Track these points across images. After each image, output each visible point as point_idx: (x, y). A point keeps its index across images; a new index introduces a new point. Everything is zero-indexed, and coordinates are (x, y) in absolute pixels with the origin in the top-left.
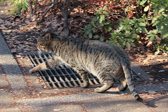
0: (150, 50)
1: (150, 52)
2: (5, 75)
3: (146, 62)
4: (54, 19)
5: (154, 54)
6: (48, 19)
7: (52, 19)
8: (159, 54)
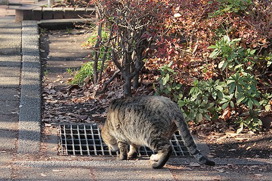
0: (234, 127)
1: (232, 130)
2: (16, 139)
3: (220, 140)
4: (120, 88)
5: (235, 132)
6: (112, 88)
7: (119, 88)
8: (242, 133)
